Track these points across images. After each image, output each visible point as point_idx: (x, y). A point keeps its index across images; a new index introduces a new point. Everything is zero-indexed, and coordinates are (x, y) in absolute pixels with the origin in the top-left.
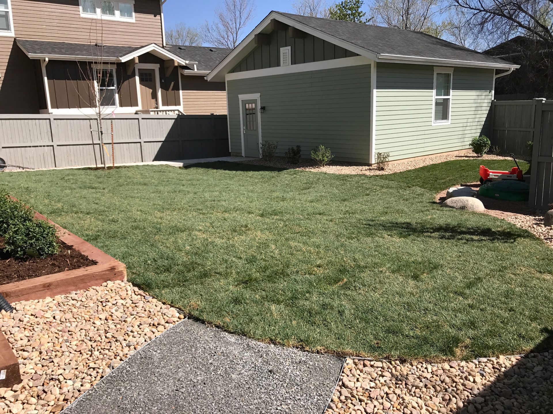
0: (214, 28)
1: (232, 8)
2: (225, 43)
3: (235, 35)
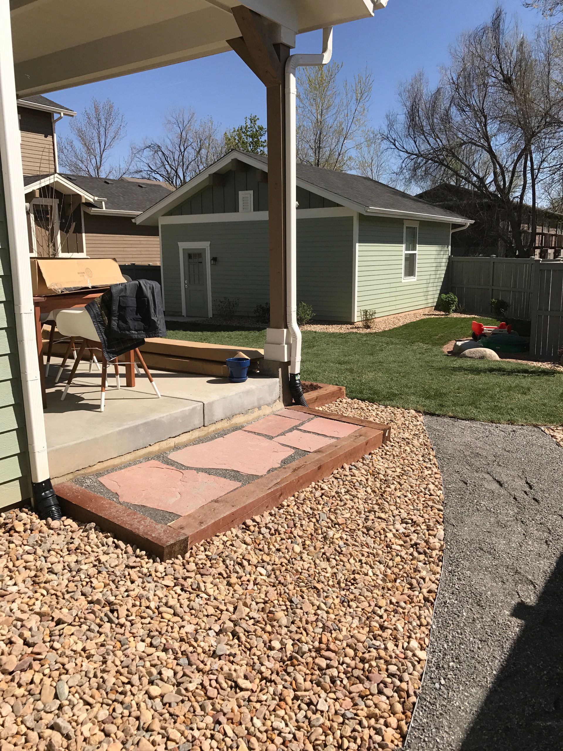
0: (68, 147)
1: (95, 122)
2: (84, 168)
3: (98, 159)
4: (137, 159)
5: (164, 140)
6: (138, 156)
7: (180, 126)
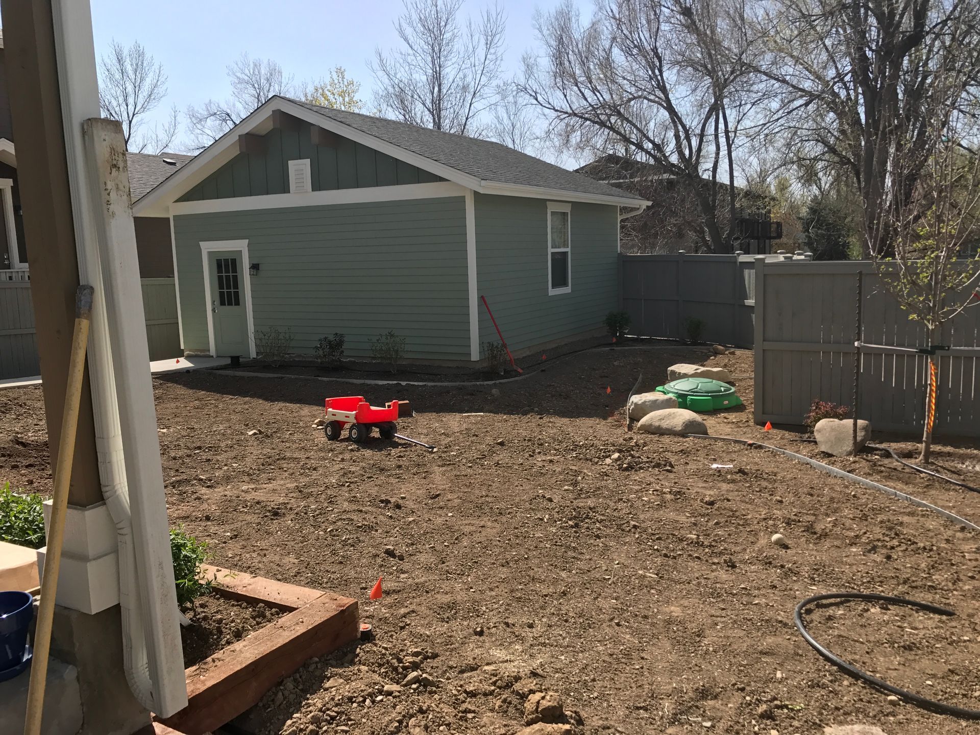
4: (199, 131)
5: (234, 105)
6: (199, 126)
7: (256, 85)
